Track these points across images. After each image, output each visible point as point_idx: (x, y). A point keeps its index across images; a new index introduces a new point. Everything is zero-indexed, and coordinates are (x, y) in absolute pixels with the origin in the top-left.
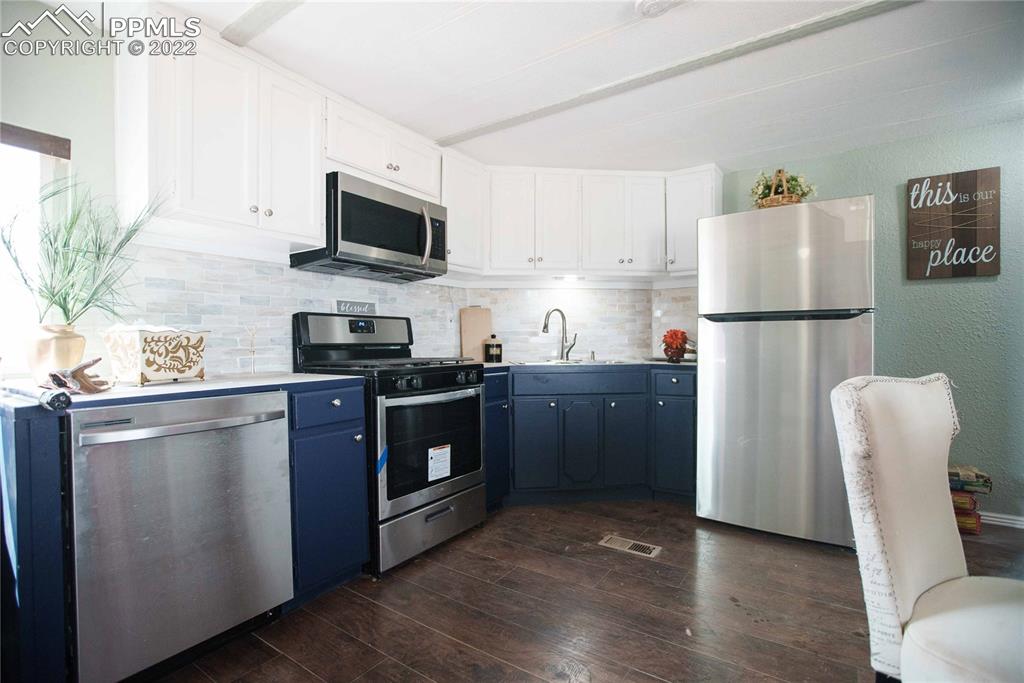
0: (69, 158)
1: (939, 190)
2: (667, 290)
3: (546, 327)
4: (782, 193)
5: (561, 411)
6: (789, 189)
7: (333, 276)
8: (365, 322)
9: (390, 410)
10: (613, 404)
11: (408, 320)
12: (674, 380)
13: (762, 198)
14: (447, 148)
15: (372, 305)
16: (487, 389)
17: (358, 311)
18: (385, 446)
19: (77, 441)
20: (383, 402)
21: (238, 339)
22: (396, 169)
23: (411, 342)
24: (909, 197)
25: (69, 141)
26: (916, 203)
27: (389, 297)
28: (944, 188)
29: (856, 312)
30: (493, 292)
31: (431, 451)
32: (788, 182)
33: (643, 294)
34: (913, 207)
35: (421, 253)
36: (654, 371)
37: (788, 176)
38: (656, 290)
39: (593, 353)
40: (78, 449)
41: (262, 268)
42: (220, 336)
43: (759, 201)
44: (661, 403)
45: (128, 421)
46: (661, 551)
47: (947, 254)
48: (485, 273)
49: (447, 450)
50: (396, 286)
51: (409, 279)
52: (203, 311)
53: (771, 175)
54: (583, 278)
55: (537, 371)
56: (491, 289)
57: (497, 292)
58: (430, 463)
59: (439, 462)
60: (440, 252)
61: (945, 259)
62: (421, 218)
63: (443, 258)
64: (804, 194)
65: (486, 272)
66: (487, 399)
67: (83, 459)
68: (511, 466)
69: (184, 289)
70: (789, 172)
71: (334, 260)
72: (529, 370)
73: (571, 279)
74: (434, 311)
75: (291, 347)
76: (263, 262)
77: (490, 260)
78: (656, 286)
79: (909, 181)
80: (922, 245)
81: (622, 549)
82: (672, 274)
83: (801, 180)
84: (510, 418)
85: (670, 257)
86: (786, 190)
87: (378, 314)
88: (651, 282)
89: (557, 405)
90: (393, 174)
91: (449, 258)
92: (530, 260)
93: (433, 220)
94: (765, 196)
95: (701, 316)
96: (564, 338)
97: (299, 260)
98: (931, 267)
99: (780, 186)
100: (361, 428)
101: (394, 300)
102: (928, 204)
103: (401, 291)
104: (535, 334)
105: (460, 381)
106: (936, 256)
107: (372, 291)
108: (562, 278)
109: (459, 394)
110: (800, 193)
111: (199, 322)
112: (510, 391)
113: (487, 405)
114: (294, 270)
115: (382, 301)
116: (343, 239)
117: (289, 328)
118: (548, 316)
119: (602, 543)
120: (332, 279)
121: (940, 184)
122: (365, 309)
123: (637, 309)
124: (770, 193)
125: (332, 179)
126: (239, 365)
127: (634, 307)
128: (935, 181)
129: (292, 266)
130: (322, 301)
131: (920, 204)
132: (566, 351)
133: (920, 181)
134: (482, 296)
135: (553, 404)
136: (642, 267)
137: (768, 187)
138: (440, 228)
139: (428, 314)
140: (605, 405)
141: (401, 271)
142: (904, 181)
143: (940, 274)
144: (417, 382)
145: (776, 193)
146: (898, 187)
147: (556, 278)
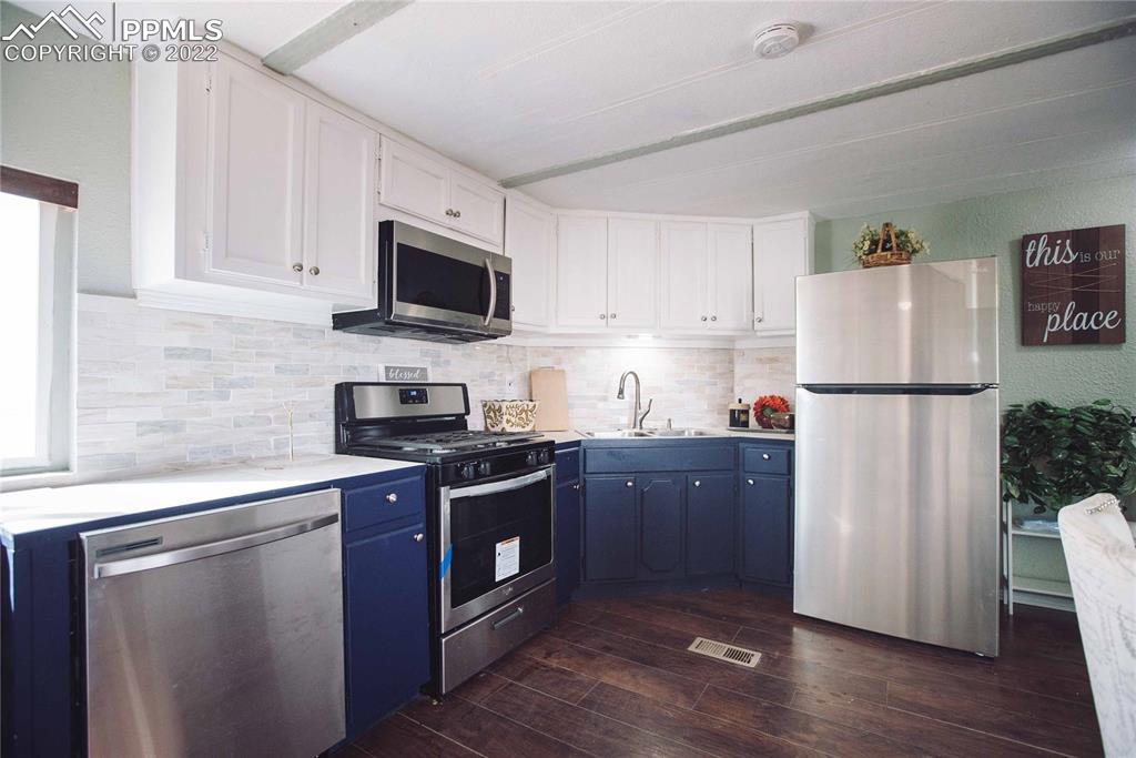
0: (76, 207)
1: (1058, 248)
2: (752, 350)
3: (621, 392)
4: (891, 249)
5: (638, 491)
6: (898, 246)
7: (380, 338)
8: (418, 391)
9: (454, 502)
10: (697, 483)
11: (464, 387)
12: (766, 456)
13: (867, 255)
14: (512, 190)
15: (424, 370)
16: (557, 468)
17: (408, 378)
18: (450, 546)
19: (92, 573)
20: (447, 495)
21: (272, 416)
22: (457, 215)
23: (468, 412)
24: (1024, 254)
25: (77, 185)
26: (1032, 261)
27: (442, 359)
28: (1063, 246)
29: (979, 386)
30: (557, 351)
31: (498, 545)
32: (897, 237)
33: (725, 355)
34: (1028, 265)
35: (484, 313)
36: (741, 445)
37: (898, 229)
38: (740, 350)
39: (670, 420)
40: (93, 582)
41: (300, 331)
42: (252, 413)
43: (864, 257)
44: (751, 482)
45: (154, 542)
46: (762, 659)
47: (1066, 319)
48: (552, 332)
49: (516, 542)
50: (450, 346)
51: (468, 340)
52: (232, 385)
53: (878, 228)
54: (660, 337)
55: (612, 445)
56: (555, 347)
57: (561, 351)
58: (498, 559)
59: (507, 558)
60: (504, 311)
61: (1064, 324)
62: (484, 271)
63: (507, 316)
64: (915, 251)
65: (553, 330)
66: (559, 480)
67: (99, 595)
68: (582, 555)
69: (210, 360)
70: (899, 226)
71: (387, 323)
72: (602, 445)
73: (646, 338)
74: (492, 374)
75: (333, 423)
76: (303, 325)
77: (557, 317)
78: (739, 345)
79: (1024, 237)
80: (1039, 307)
81: (717, 656)
82: (759, 334)
83: (911, 236)
84: (581, 498)
85: (758, 314)
86: (894, 245)
87: (430, 381)
88: (734, 341)
89: (634, 482)
90: (452, 222)
91: (514, 315)
92: (602, 317)
93: (497, 274)
94: (872, 251)
95: (798, 386)
96: (638, 404)
97: (343, 321)
98: (1049, 332)
99: (888, 240)
100: (421, 526)
101: (447, 362)
102: (1046, 263)
103: (455, 352)
104: (605, 399)
105: (530, 463)
106: (1054, 320)
107: (425, 354)
108: (636, 336)
109: (530, 479)
110: (910, 250)
111: (227, 398)
112: (581, 469)
113: (558, 487)
114: (337, 332)
115: (435, 364)
116: (398, 299)
117: (331, 400)
118: (623, 379)
119: (692, 648)
120: (379, 342)
121: (1059, 242)
122: (416, 375)
123: (718, 371)
124: (876, 249)
125: (386, 229)
126: (272, 447)
127: (714, 368)
128: (1053, 238)
129: (334, 328)
130: (368, 367)
131: (1037, 263)
132: (640, 418)
133: (1037, 237)
134: (544, 356)
135: (630, 484)
136: (727, 324)
137: (874, 243)
138: (504, 281)
139: (485, 377)
140: (688, 486)
141: (460, 333)
142: (1019, 235)
143: (1059, 340)
144: (485, 467)
145: (884, 249)
146: (1011, 243)
147: (629, 337)
